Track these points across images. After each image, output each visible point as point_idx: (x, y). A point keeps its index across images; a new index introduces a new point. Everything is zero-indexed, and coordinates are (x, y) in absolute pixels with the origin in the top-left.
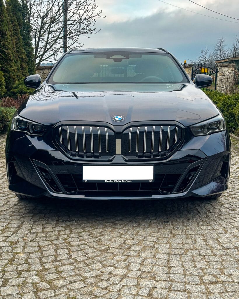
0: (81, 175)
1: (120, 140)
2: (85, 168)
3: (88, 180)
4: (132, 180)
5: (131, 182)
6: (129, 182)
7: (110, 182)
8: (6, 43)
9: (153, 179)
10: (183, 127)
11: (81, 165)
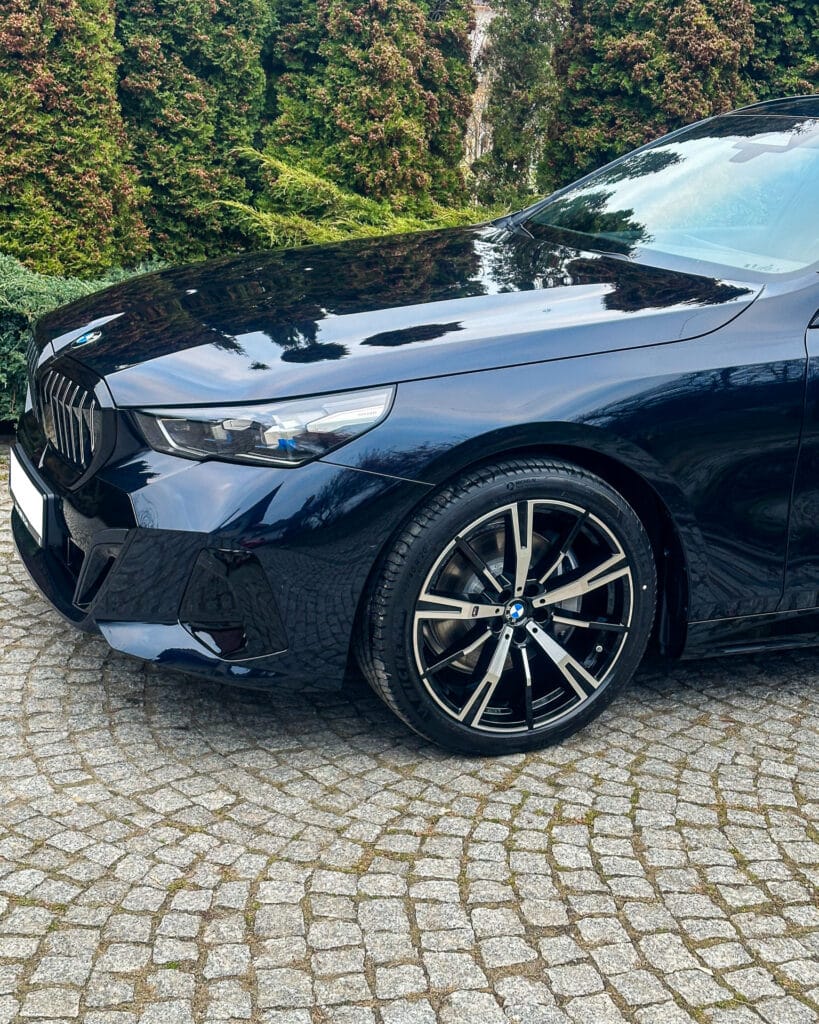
10: (108, 404)
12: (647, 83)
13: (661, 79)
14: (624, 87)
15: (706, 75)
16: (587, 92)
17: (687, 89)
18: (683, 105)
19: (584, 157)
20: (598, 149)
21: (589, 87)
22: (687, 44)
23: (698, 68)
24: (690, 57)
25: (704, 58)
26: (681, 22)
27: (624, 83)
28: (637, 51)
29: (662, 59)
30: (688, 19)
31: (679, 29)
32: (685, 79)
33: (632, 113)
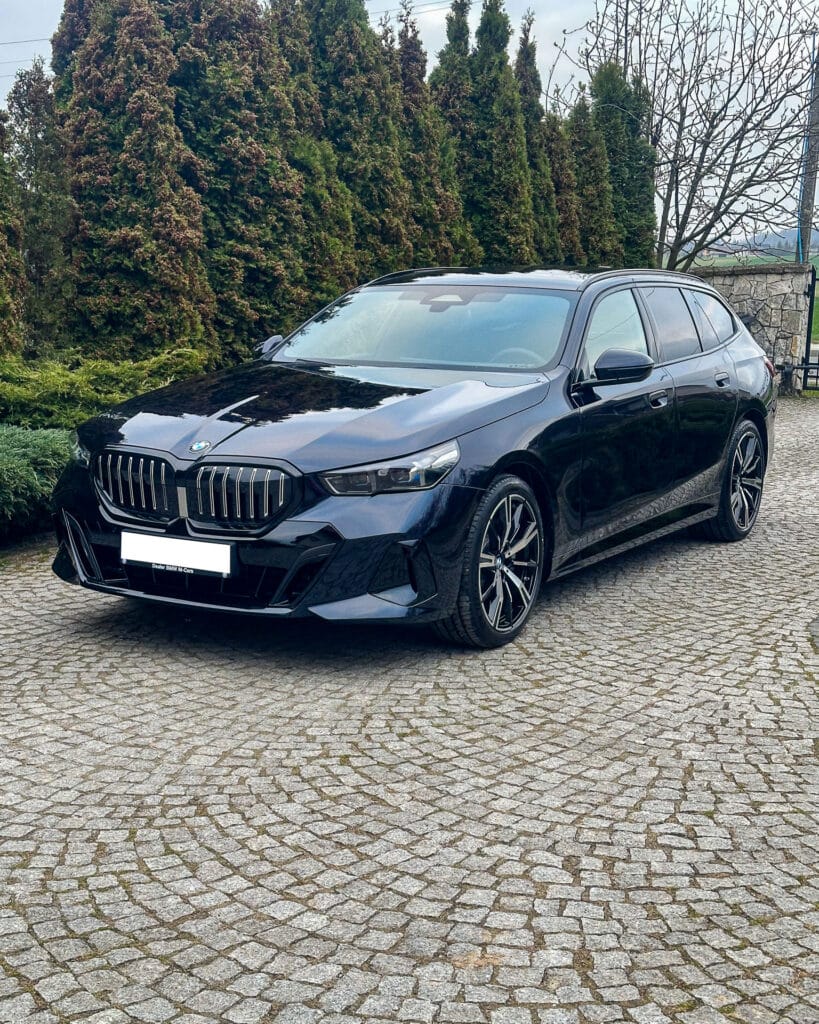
0: (117, 550)
1: (184, 489)
2: (125, 536)
3: (128, 561)
4: (194, 570)
5: (192, 572)
6: (188, 571)
7: (159, 567)
8: (515, 216)
9: (229, 572)
10: (297, 474)
11: (118, 530)
12: (144, 262)
13: (153, 258)
14: (126, 266)
15: (185, 256)
16: (89, 270)
17: (173, 266)
18: (173, 278)
19: (98, 318)
20: (110, 313)
21: (91, 267)
22: (169, 234)
23: (178, 251)
24: (173, 243)
25: (184, 244)
26: (161, 218)
27: (126, 262)
28: (135, 239)
29: (151, 245)
30: (166, 216)
31: (162, 223)
32: (171, 259)
33: (130, 285)
